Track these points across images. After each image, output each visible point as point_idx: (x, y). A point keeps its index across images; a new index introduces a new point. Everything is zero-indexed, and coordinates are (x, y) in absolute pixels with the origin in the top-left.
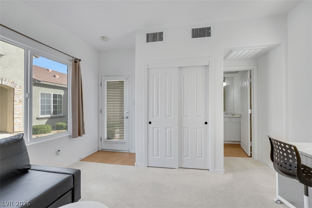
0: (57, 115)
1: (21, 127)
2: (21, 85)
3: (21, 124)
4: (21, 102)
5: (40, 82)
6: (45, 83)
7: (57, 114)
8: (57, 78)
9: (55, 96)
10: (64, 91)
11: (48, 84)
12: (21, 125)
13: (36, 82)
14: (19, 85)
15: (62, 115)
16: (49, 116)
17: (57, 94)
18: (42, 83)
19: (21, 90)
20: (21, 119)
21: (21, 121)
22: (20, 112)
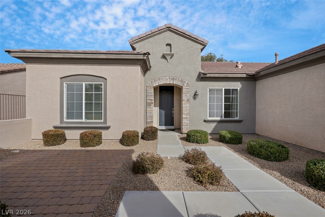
0: (231, 119)
1: (188, 129)
2: (189, 82)
3: (188, 125)
4: (188, 101)
5: (206, 74)
6: (212, 75)
7: (230, 117)
8: (240, 67)
9: (227, 92)
10: (241, 84)
11: (216, 75)
12: (188, 127)
13: (202, 76)
14: (187, 82)
15: (238, 118)
16: (219, 119)
17: (230, 89)
18: (208, 75)
19: (189, 87)
20: (188, 119)
21: (188, 122)
22: (188, 112)
